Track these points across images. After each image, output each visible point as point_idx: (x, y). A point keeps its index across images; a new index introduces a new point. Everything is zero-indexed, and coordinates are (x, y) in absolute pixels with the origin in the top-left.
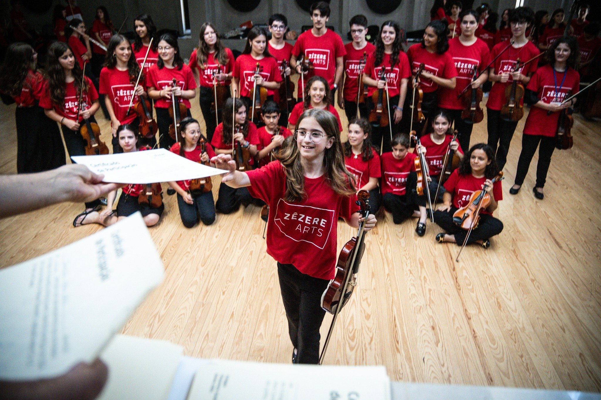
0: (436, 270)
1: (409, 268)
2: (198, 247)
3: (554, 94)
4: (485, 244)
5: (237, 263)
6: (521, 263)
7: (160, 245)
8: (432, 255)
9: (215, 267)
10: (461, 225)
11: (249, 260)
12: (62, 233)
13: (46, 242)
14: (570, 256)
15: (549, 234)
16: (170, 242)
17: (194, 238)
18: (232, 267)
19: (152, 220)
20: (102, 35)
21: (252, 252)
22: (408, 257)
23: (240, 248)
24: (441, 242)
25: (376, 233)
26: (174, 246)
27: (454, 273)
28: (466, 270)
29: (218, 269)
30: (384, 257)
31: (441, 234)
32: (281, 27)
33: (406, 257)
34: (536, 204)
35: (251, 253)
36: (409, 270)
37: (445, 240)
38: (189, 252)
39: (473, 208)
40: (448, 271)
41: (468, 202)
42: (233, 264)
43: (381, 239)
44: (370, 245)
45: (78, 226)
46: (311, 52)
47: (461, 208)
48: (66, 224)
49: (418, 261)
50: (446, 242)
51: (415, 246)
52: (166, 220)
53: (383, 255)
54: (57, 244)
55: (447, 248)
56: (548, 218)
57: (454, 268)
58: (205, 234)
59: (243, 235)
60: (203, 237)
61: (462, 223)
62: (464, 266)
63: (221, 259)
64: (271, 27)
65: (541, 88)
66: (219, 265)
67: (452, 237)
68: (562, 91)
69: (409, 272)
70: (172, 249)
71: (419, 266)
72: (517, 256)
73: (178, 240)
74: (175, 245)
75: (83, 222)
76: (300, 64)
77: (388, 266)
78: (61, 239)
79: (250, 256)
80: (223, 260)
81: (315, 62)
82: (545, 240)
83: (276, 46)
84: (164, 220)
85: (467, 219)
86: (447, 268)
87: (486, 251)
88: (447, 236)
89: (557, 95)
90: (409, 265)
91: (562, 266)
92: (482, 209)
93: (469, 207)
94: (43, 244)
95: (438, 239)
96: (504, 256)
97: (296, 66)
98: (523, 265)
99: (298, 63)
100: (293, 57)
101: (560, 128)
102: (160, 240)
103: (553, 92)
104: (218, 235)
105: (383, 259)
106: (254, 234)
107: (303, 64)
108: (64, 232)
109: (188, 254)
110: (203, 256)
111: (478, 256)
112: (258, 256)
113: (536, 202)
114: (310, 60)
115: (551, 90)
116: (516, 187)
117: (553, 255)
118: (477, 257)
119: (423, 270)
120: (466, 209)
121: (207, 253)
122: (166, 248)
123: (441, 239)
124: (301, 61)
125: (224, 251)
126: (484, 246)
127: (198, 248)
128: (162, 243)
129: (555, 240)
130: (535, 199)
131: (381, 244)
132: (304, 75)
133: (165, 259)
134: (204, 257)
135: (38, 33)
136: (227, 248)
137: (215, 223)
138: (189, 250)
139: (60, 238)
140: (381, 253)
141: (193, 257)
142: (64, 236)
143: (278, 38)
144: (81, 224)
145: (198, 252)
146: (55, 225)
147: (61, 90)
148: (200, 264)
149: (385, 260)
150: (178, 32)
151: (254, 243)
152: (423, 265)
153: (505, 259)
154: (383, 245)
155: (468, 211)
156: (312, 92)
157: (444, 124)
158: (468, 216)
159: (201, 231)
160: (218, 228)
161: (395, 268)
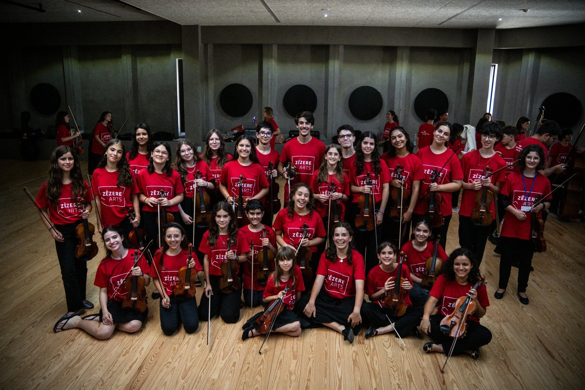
0: (425, 384)
1: (397, 381)
2: (180, 356)
3: (524, 198)
4: (474, 354)
5: (220, 375)
6: (513, 375)
7: (140, 354)
8: (420, 367)
9: (196, 380)
10: (449, 333)
11: (231, 372)
12: (40, 338)
13: (20, 348)
14: (564, 367)
15: (539, 342)
16: (150, 350)
17: (176, 346)
18: (214, 380)
19: (133, 327)
20: (103, 137)
21: (235, 363)
22: (395, 369)
23: (223, 359)
24: (429, 352)
25: (362, 343)
26: (155, 356)
27: (445, 387)
28: (457, 384)
29: (198, 382)
30: (371, 369)
31: (429, 343)
32: (268, 133)
33: (393, 369)
34: (522, 308)
35: (234, 365)
36: (397, 384)
37: (432, 351)
38: (170, 362)
39: (459, 314)
40: (438, 385)
41: (454, 308)
42: (215, 376)
43: (367, 349)
44: (356, 355)
45: (58, 332)
46: (297, 159)
47: (448, 316)
48: (45, 329)
49: (406, 374)
50: (434, 352)
51: (402, 356)
52: (149, 327)
53: (370, 367)
54: (32, 351)
55: (435, 358)
56: (536, 324)
57: (444, 381)
58: (188, 342)
59: (226, 345)
60: (186, 346)
61: (450, 332)
62: (455, 379)
63: (203, 371)
64: (259, 133)
65: (511, 193)
66: (200, 377)
67: (440, 347)
68: (532, 196)
69: (397, 386)
70: (153, 359)
71: (407, 379)
72: (508, 368)
73: (159, 349)
74: (156, 354)
75: (64, 328)
76: (287, 169)
77: (376, 380)
78: (38, 346)
79: (233, 368)
80: (204, 372)
81: (301, 167)
82: (535, 349)
83: (263, 151)
84: (147, 326)
85: (455, 327)
86: (437, 382)
87: (476, 363)
88: (434, 345)
89: (527, 199)
90: (397, 379)
91: (557, 379)
92: (468, 316)
93: (456, 314)
94: (17, 352)
95: (425, 348)
96: (495, 367)
97: (283, 172)
98: (515, 378)
99: (285, 169)
100: (280, 163)
101: (533, 231)
102: (140, 349)
103: (523, 196)
104: (201, 344)
105: (370, 372)
106: (238, 343)
107: (289, 170)
108: (42, 337)
109: (168, 365)
110: (184, 368)
111: (467, 367)
112: (241, 368)
113: (522, 307)
114: (296, 165)
115: (521, 194)
116: (501, 291)
117: (546, 366)
118: (467, 369)
119: (412, 384)
120: (452, 316)
121: (189, 364)
122: (146, 358)
123: (429, 349)
124: (288, 168)
125: (206, 362)
126: (473, 356)
127: (179, 358)
128: (143, 352)
129: (546, 349)
130: (521, 304)
131: (368, 354)
132: (290, 181)
133: (145, 370)
134: (186, 368)
135: (43, 132)
136: (210, 358)
137: (199, 331)
138: (170, 360)
139: (37, 344)
140: (368, 365)
141: (174, 368)
142: (41, 343)
143: (265, 144)
144: (63, 329)
145: (179, 362)
146: (33, 329)
147: (57, 189)
148: (180, 377)
149: (372, 372)
150: (174, 135)
151: (237, 354)
152: (412, 379)
153: (496, 371)
154: (369, 356)
155: (454, 319)
156: (297, 197)
157: (425, 231)
158: (456, 324)
159: (184, 339)
160: (201, 336)
161: (383, 382)
